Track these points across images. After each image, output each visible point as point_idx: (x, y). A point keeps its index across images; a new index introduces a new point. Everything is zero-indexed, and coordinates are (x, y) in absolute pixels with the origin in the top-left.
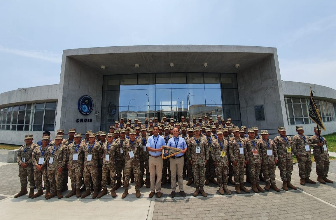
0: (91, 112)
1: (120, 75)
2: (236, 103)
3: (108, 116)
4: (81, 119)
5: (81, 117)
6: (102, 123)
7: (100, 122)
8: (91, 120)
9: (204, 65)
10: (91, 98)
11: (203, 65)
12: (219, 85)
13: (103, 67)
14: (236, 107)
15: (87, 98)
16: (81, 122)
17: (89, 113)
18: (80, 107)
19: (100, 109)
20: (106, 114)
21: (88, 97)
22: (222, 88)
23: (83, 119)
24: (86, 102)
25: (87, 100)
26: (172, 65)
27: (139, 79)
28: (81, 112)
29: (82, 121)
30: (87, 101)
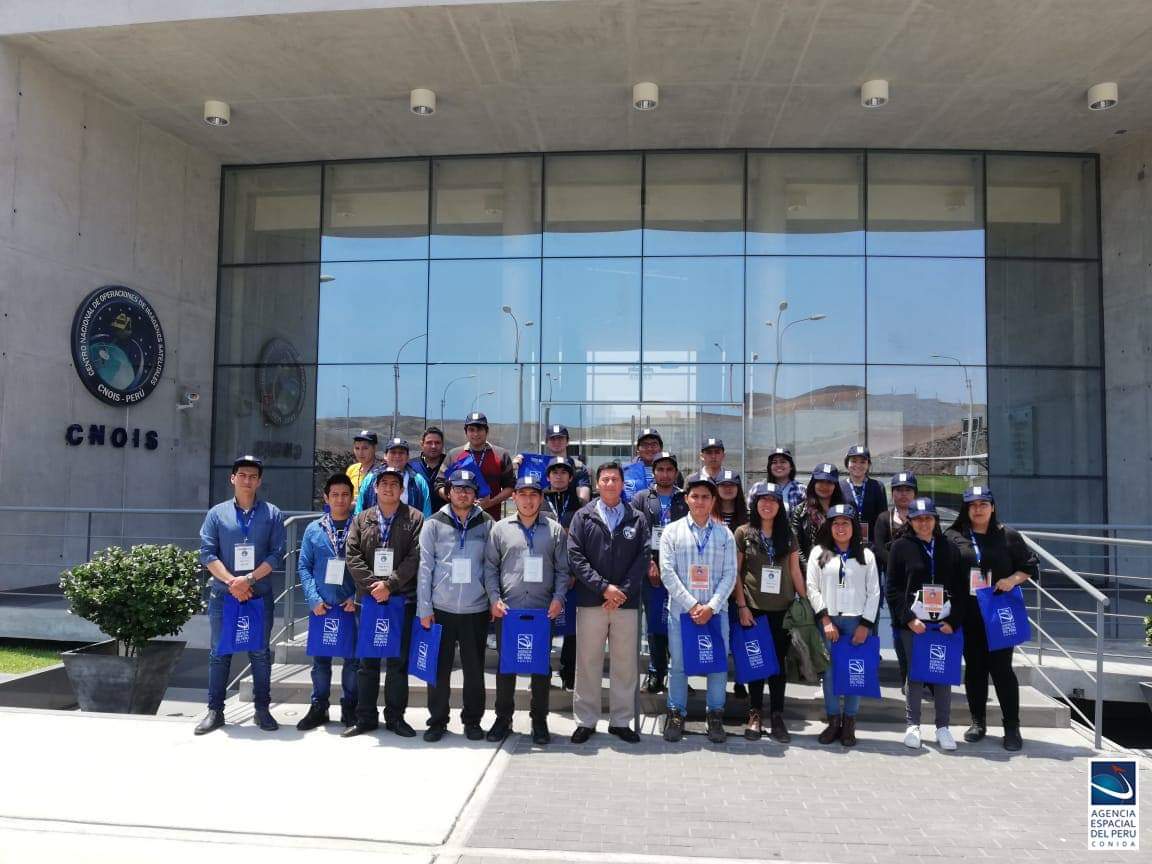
0: (149, 389)
1: (322, 163)
2: (1078, 361)
3: (256, 420)
4: (93, 428)
5: (91, 412)
6: (217, 462)
7: (205, 456)
8: (152, 442)
9: (866, 96)
10: (148, 305)
11: (858, 92)
12: (974, 241)
13: (216, 109)
14: (1078, 388)
15: (121, 306)
16: (92, 443)
17: (137, 396)
18: (84, 355)
19: (205, 375)
20: (245, 410)
21: (124, 294)
22: (993, 259)
23: (103, 427)
24: (116, 325)
25: (122, 316)
26: (647, 92)
27: (441, 195)
28: (92, 384)
29: (97, 435)
30: (122, 323)
